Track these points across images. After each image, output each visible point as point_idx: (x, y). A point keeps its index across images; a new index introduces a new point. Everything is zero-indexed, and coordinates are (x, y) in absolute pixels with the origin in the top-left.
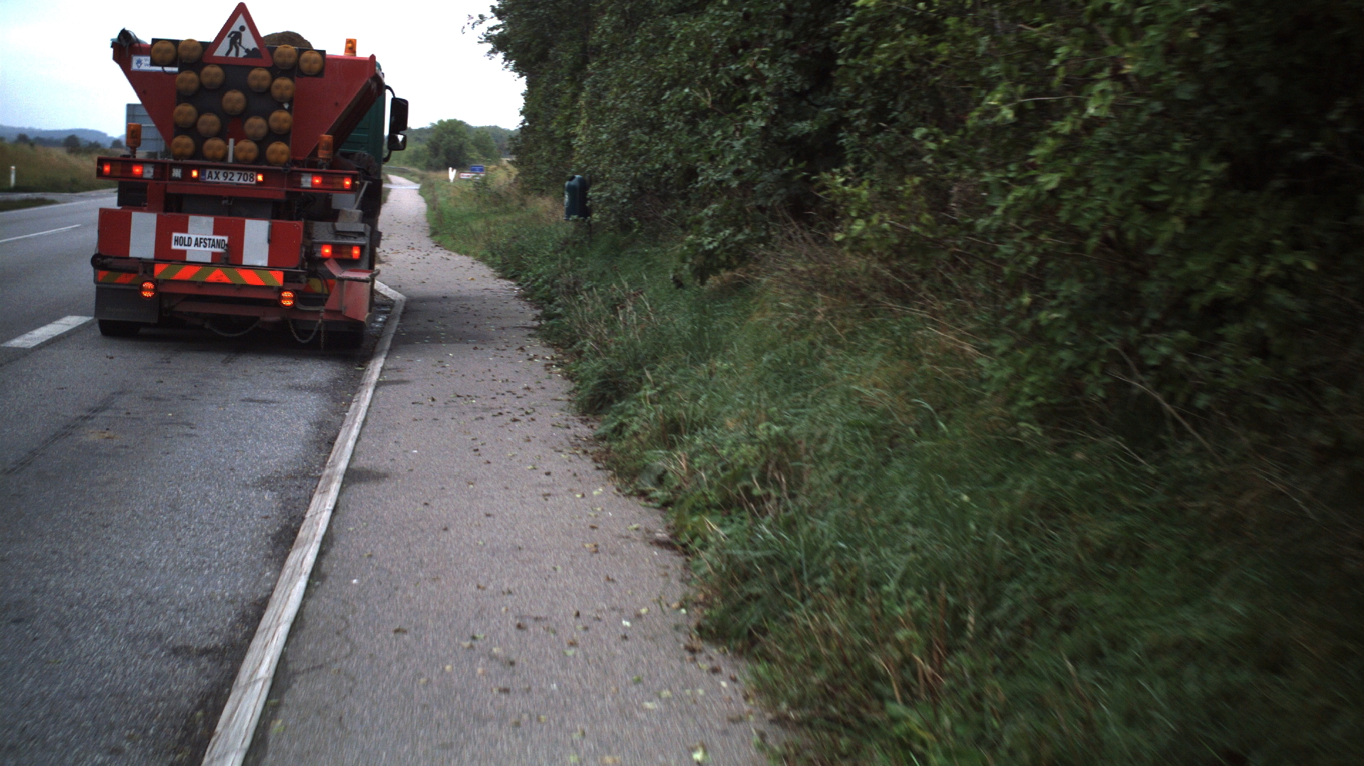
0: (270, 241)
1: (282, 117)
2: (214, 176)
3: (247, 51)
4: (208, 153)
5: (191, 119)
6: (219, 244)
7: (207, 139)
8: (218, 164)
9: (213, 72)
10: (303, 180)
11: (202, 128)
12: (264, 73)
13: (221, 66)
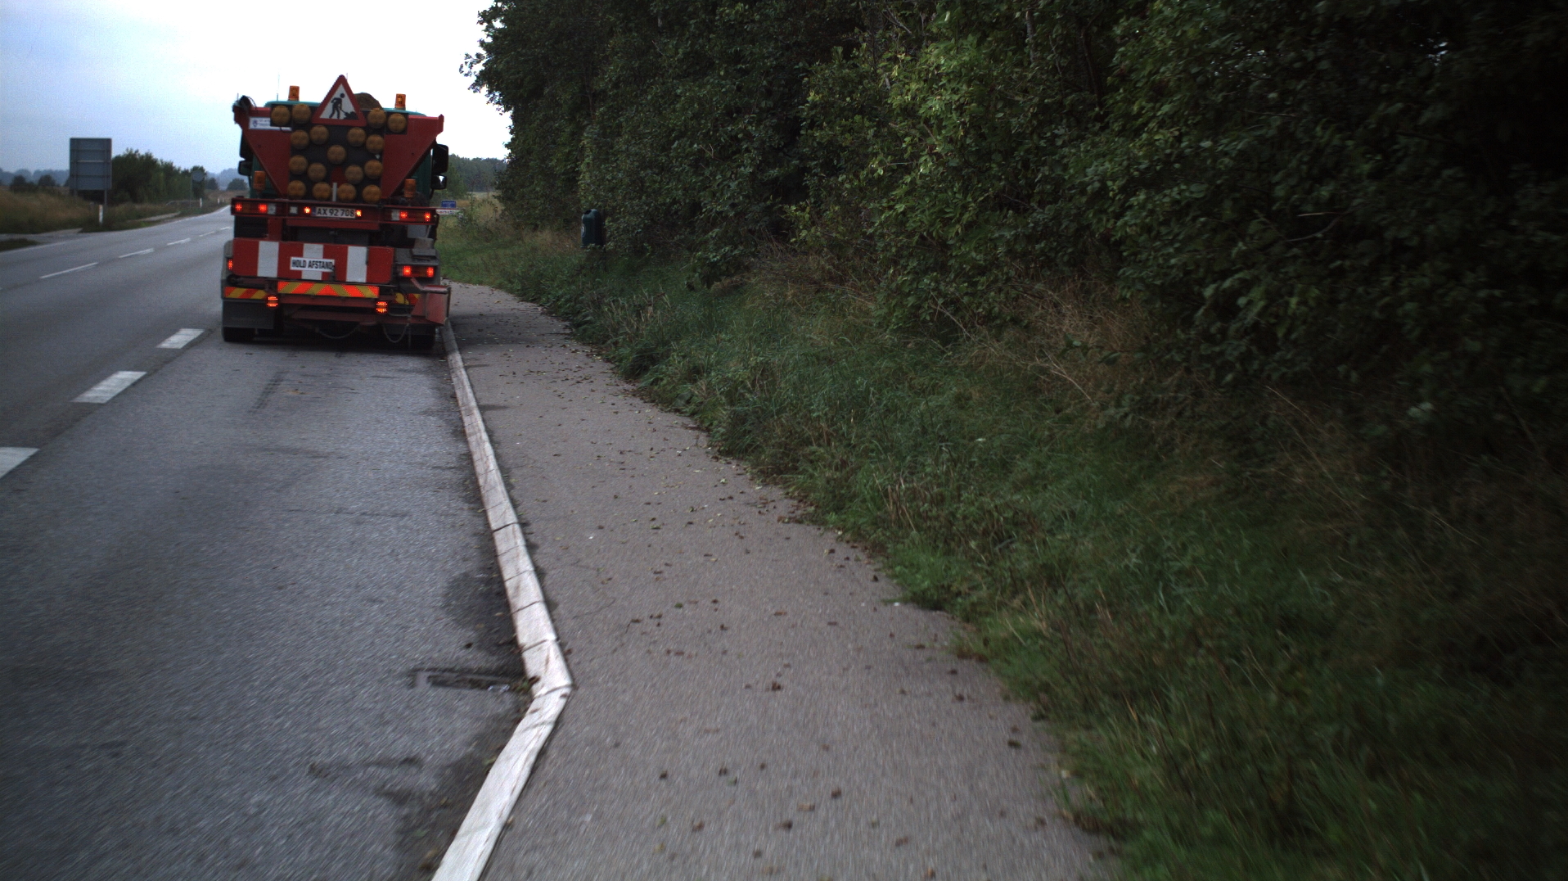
0: (368, 263)
1: (374, 166)
2: (322, 212)
3: (346, 114)
4: (317, 194)
5: (303, 167)
6: (327, 265)
7: (316, 183)
8: (324, 202)
9: (320, 131)
10: (393, 214)
11: (312, 174)
12: (360, 131)
13: (326, 126)
